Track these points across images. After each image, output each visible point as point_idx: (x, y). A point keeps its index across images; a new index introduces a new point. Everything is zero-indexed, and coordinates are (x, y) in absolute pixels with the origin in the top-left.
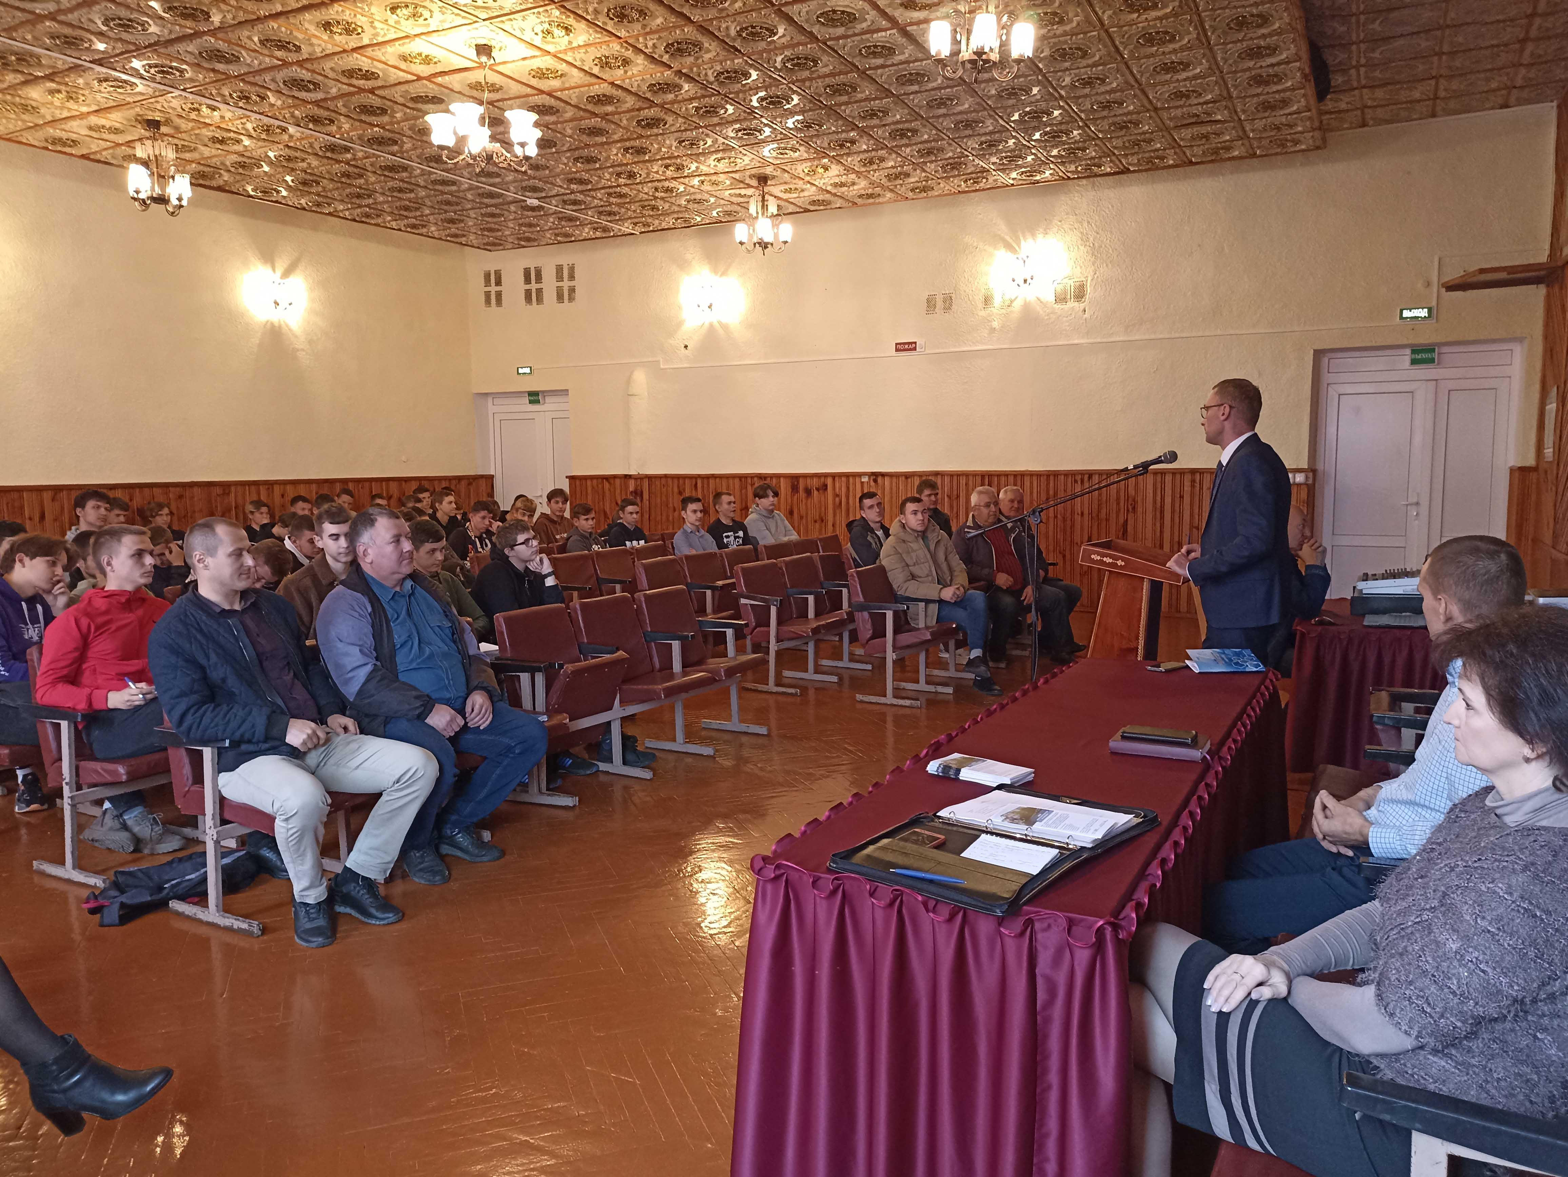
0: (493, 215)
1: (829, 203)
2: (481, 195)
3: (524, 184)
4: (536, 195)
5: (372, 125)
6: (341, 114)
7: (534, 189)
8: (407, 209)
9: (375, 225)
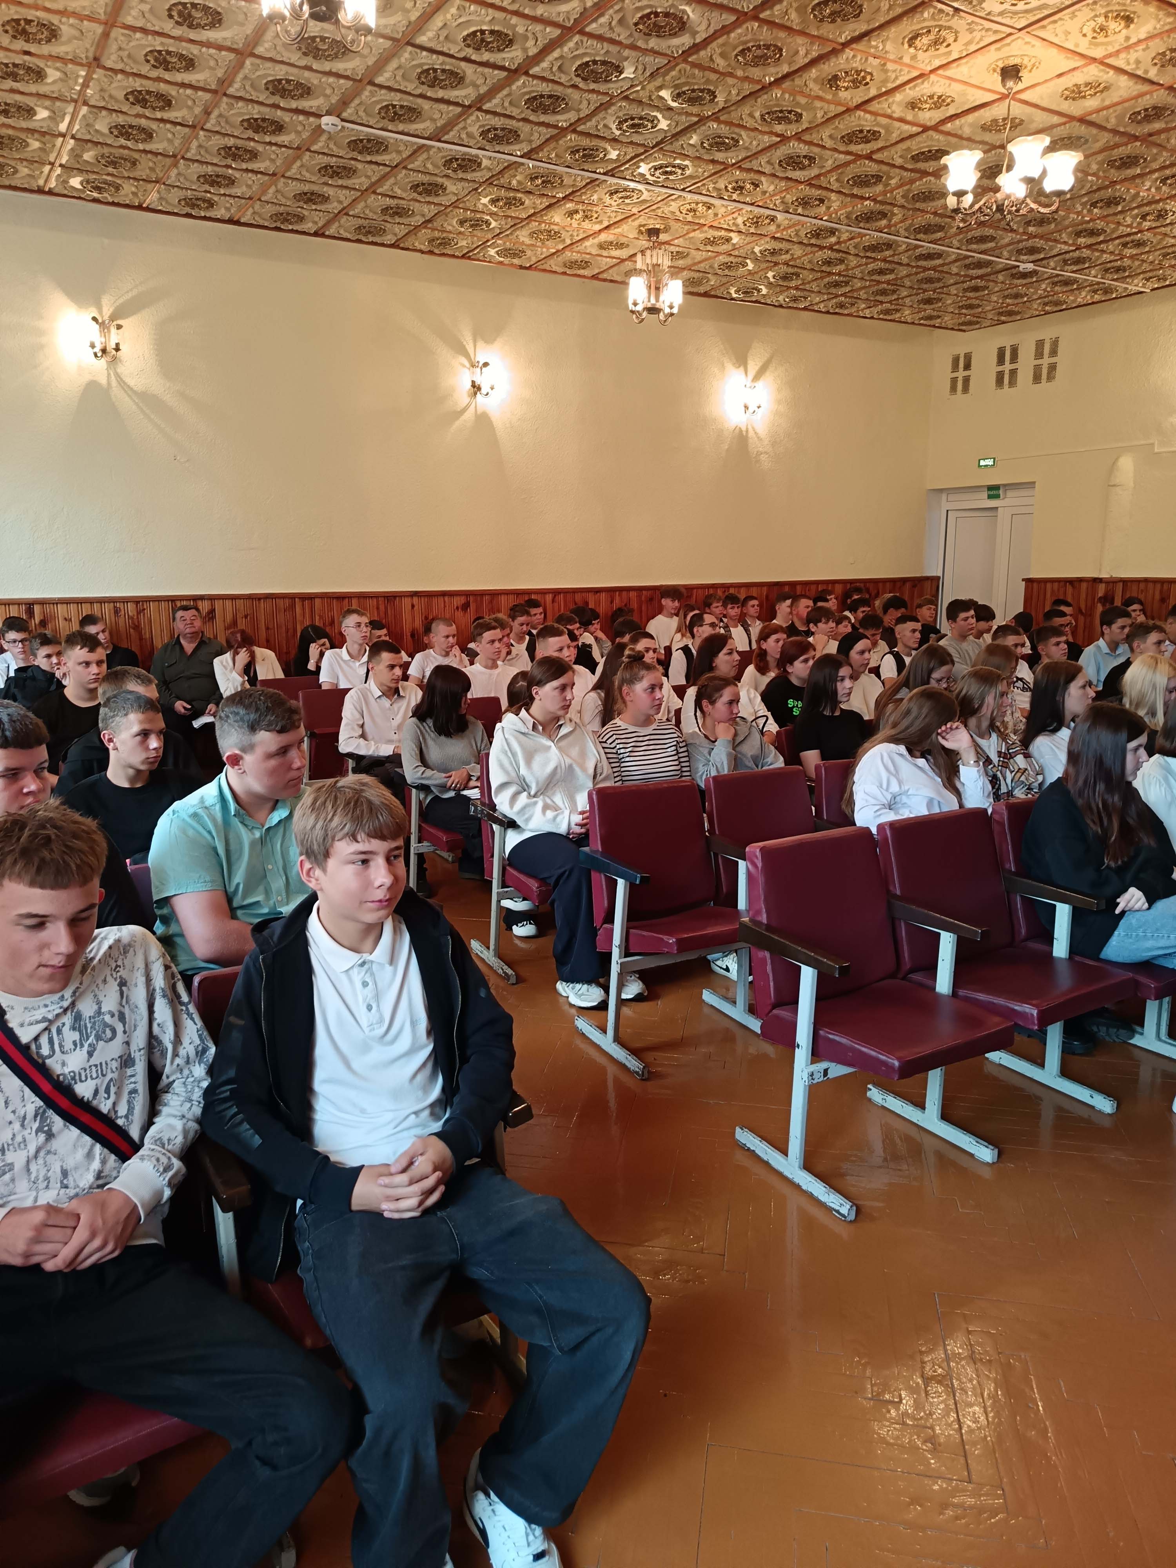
0: (976, 289)
2: (967, 267)
3: (1021, 246)
4: (1032, 258)
5: (863, 198)
6: (832, 191)
7: (1032, 251)
8: (884, 292)
9: (848, 315)
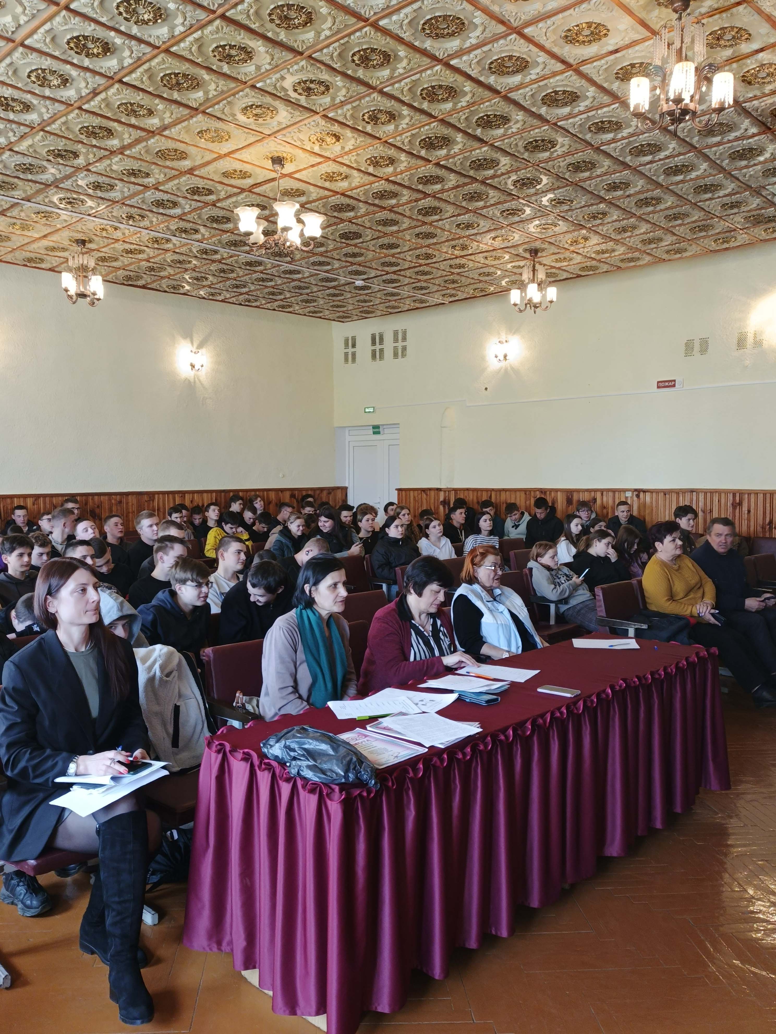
0: (335, 295)
1: (596, 268)
2: (321, 280)
3: (349, 269)
4: (360, 277)
5: (224, 231)
6: (200, 225)
7: (358, 273)
8: (273, 293)
9: (256, 307)
